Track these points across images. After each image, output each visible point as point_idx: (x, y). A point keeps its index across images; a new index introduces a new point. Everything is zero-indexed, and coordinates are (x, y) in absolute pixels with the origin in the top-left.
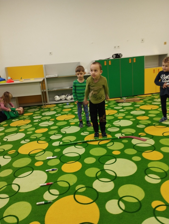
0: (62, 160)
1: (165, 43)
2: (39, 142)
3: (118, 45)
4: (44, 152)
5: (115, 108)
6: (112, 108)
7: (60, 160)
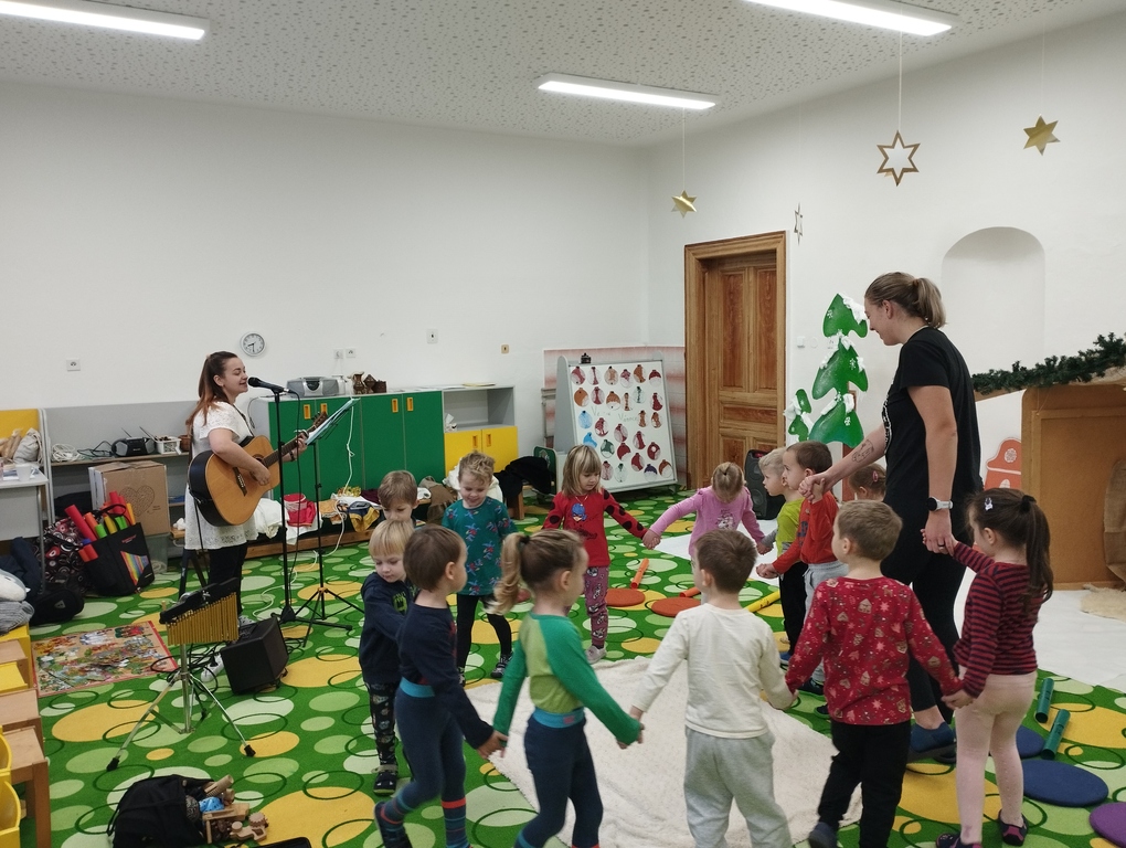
0: (231, 736)
1: (505, 349)
2: (112, 703)
3: (351, 348)
4: (156, 727)
5: (351, 574)
6: (344, 576)
7: (225, 736)
